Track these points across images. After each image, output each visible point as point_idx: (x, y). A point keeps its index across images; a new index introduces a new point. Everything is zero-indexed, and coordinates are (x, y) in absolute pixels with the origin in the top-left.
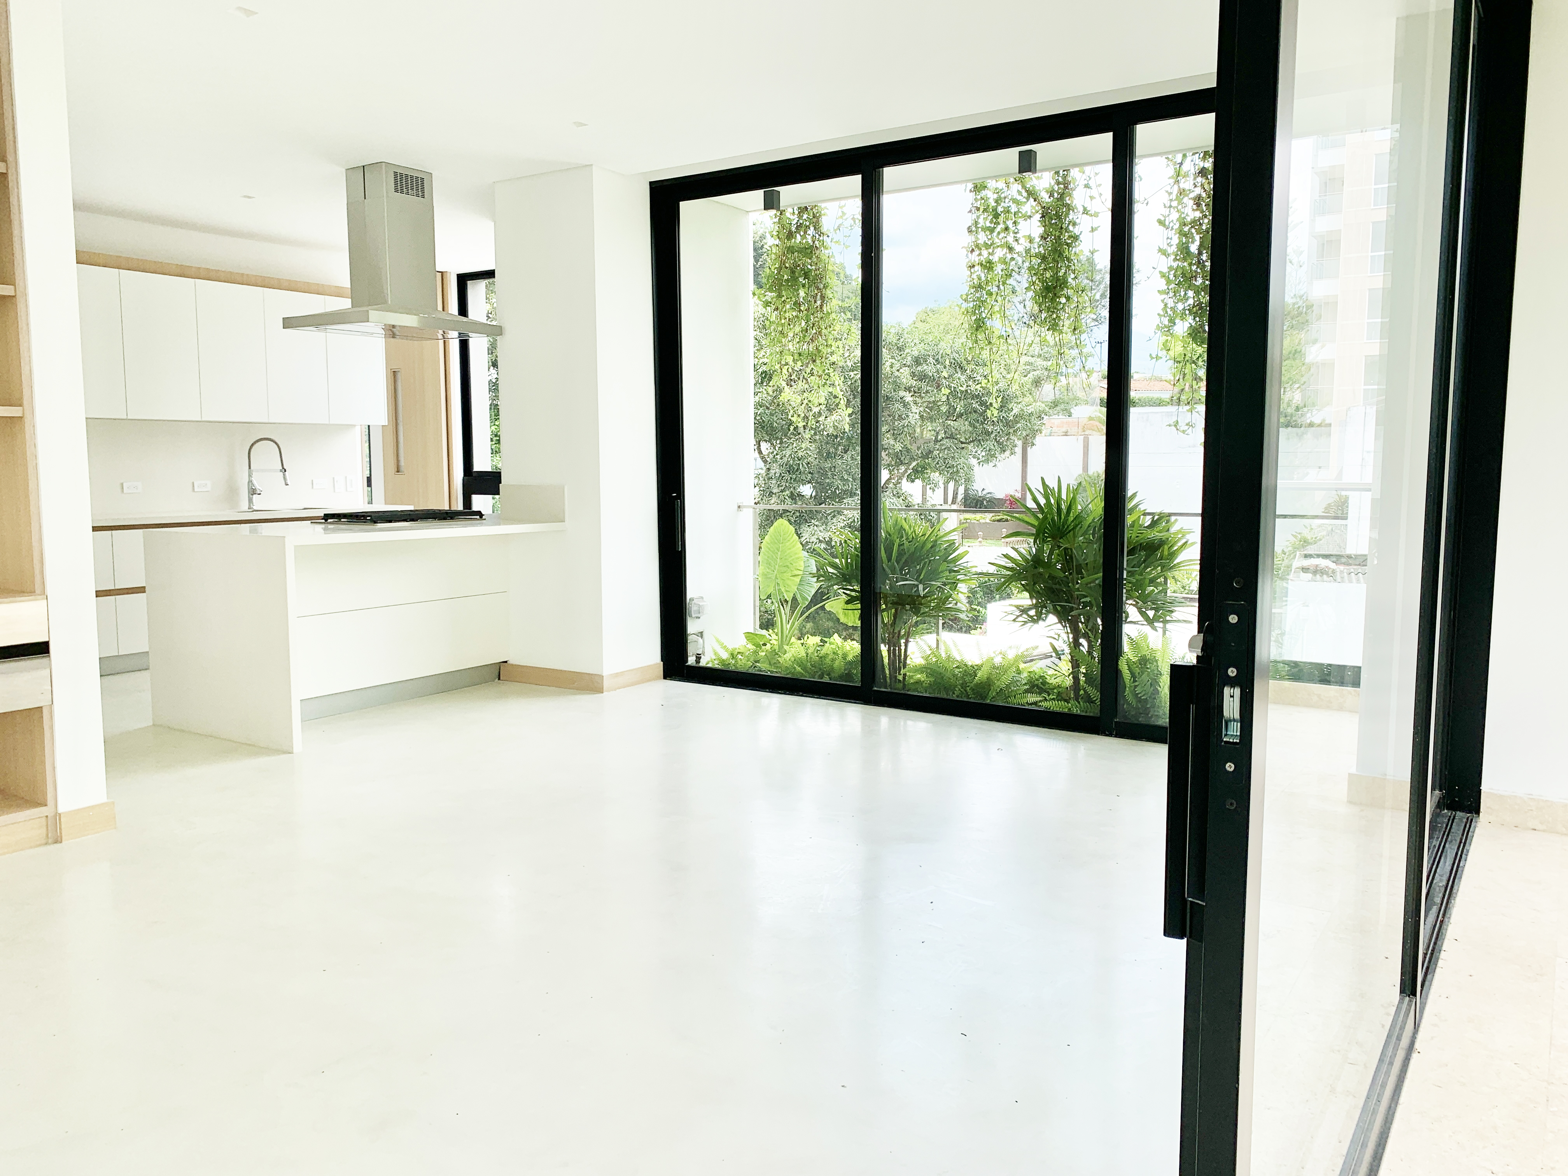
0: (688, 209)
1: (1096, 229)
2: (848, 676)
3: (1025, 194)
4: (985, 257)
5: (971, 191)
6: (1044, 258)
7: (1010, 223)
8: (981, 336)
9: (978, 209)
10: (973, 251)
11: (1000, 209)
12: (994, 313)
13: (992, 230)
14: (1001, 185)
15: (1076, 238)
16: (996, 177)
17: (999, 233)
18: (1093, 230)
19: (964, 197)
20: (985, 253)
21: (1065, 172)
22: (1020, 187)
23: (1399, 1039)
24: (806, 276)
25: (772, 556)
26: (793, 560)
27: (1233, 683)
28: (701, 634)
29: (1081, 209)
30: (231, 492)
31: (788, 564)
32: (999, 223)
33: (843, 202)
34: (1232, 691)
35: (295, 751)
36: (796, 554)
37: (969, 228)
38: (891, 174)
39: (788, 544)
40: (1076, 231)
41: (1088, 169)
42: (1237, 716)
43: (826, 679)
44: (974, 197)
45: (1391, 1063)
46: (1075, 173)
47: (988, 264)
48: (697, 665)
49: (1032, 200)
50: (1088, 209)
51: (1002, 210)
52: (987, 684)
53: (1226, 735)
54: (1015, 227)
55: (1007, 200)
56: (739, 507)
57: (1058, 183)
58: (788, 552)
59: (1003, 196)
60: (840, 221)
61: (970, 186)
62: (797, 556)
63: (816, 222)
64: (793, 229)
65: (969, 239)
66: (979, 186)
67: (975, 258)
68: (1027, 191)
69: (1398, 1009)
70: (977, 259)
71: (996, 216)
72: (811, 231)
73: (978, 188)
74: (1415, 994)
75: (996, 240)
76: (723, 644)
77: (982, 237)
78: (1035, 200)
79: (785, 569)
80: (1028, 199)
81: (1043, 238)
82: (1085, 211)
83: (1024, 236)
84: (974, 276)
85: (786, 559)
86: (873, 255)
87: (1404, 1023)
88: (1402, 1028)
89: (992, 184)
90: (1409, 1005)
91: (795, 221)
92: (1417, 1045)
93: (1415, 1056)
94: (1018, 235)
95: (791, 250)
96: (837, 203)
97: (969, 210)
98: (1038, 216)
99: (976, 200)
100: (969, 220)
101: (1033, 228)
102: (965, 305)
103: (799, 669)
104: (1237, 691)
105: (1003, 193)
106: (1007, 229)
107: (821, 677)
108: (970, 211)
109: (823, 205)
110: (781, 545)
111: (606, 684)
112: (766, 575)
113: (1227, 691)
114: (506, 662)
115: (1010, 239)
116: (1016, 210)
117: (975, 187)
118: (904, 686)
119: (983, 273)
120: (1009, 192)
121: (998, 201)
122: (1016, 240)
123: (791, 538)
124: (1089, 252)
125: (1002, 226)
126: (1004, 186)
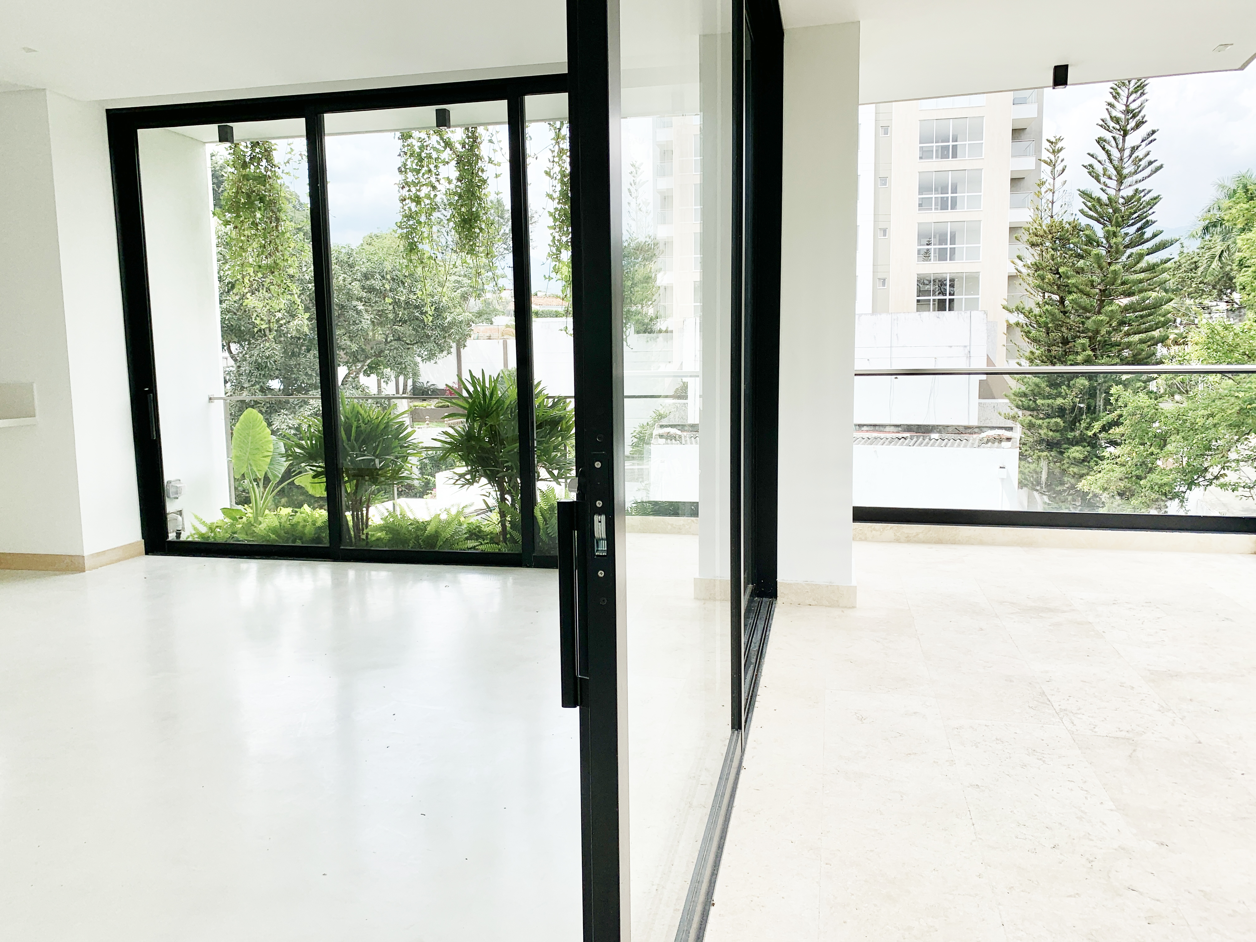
0: (146, 136)
1: (499, 175)
2: (318, 539)
3: (443, 144)
4: (414, 192)
5: (399, 139)
6: (460, 196)
7: (432, 167)
8: (414, 257)
9: (406, 154)
10: (403, 187)
11: (423, 155)
12: (424, 238)
13: (418, 172)
14: (423, 135)
15: (484, 182)
16: (419, 129)
17: (423, 174)
18: (497, 176)
20: (413, 189)
21: (473, 129)
22: (438, 138)
23: (731, 762)
24: (262, 200)
25: (243, 441)
26: (263, 443)
27: (600, 512)
28: (180, 513)
29: (487, 159)
31: (259, 447)
32: (423, 166)
33: (290, 140)
34: (600, 518)
36: (265, 438)
37: (399, 168)
38: (331, 120)
39: (258, 429)
40: (484, 176)
41: (490, 127)
42: (604, 536)
43: (299, 543)
44: (402, 144)
45: (728, 777)
46: (480, 130)
47: (416, 199)
48: (178, 540)
49: (448, 149)
50: (492, 159)
51: (425, 155)
52: (435, 536)
53: (597, 550)
54: (436, 171)
55: (429, 148)
56: (210, 399)
57: (468, 137)
58: (258, 437)
59: (425, 144)
60: (289, 156)
61: (398, 134)
62: (266, 440)
63: (267, 155)
64: (247, 160)
65: (400, 178)
66: (405, 135)
67: (405, 192)
68: (444, 142)
69: (730, 740)
70: (407, 194)
71: (421, 160)
72: (264, 163)
73: (406, 136)
74: (741, 728)
75: (422, 180)
76: (202, 519)
77: (411, 177)
78: (451, 150)
79: (256, 451)
80: (445, 148)
81: (459, 180)
82: (490, 161)
83: (444, 178)
84: (406, 208)
85: (256, 443)
86: (319, 185)
87: (735, 749)
88: (733, 754)
89: (416, 134)
90: (737, 734)
91: (249, 154)
92: (744, 765)
93: (743, 771)
94: (439, 177)
95: (246, 177)
96: (286, 140)
97: (398, 154)
98: (454, 163)
99: (404, 146)
100: (399, 162)
101: (451, 171)
102: (399, 231)
103: (273, 536)
104: (603, 518)
105: (425, 142)
106: (430, 171)
107: (294, 541)
108: (400, 155)
109: (273, 142)
110: (251, 430)
111: (87, 564)
112: (239, 457)
113: (596, 518)
115: (433, 179)
116: (437, 156)
117: (403, 135)
118: (367, 543)
119: (413, 205)
120: (430, 142)
121: (422, 148)
122: (438, 181)
123: (261, 426)
124: (496, 193)
125: (425, 168)
126: (426, 136)
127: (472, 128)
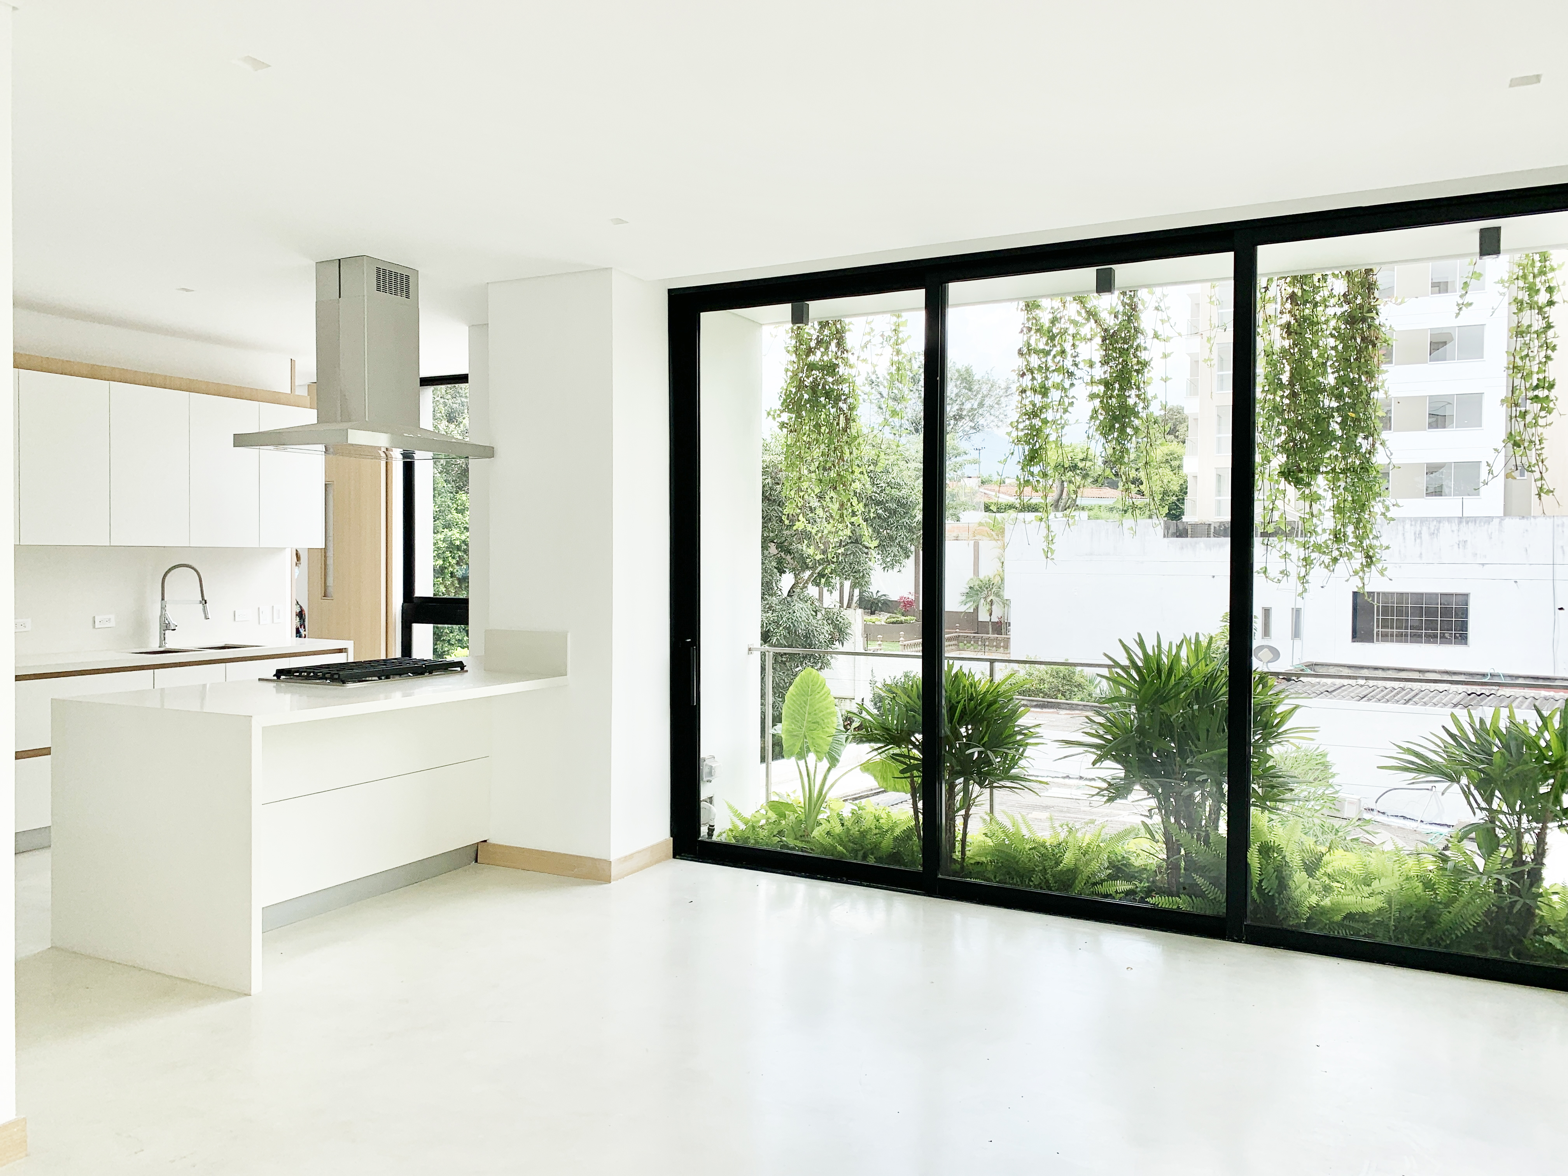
0: (710, 321)
1: (1169, 355)
3: (1084, 314)
4: (1040, 381)
5: (1022, 310)
6: (1107, 384)
7: (1068, 346)
8: (1036, 469)
9: (1030, 329)
10: (1023, 375)
11: (1055, 331)
12: (1048, 442)
13: (1048, 353)
14: (1057, 303)
15: (1145, 364)
16: (1052, 296)
17: (1055, 357)
18: (1165, 356)
19: (1016, 315)
20: (1039, 377)
21: (1132, 293)
22: (1078, 307)
24: (827, 395)
25: (799, 711)
26: (823, 715)
28: (711, 800)
29: (1151, 334)
30: (140, 627)
31: (818, 720)
32: (1054, 346)
33: (870, 318)
35: (253, 993)
36: (827, 708)
37: (1020, 350)
39: (817, 696)
40: (1144, 356)
41: (1158, 290)
44: (1026, 317)
46: (1143, 293)
47: (1043, 390)
48: (709, 840)
49: (1092, 321)
50: (1159, 333)
51: (1058, 331)
52: (1073, 873)
54: (1073, 351)
55: (1063, 320)
56: (750, 649)
57: (1124, 304)
58: (817, 706)
59: (1058, 316)
60: (867, 338)
61: (1022, 304)
62: (828, 711)
63: (839, 337)
64: (813, 344)
65: (1020, 363)
66: (1030, 305)
67: (1027, 381)
68: (1087, 312)
70: (1029, 384)
71: (1052, 338)
72: (833, 347)
73: (1031, 306)
75: (1050, 363)
76: (737, 811)
77: (1035, 361)
78: (1096, 322)
79: (815, 726)
80: (1088, 320)
81: (1105, 363)
82: (1156, 336)
83: (1084, 361)
84: (1026, 402)
85: (815, 714)
89: (1045, 303)
91: (814, 337)
94: (1077, 359)
95: (811, 367)
96: (864, 318)
97: (1020, 330)
98: (1098, 340)
99: (1028, 320)
100: (1019, 341)
101: (1093, 350)
102: (1014, 434)
105: (1060, 312)
106: (1063, 352)
108: (1022, 331)
109: (847, 320)
110: (809, 698)
111: (614, 871)
112: (790, 732)
114: (485, 841)
115: (1068, 363)
116: (1075, 332)
117: (1027, 306)
119: (1038, 399)
120: (1065, 312)
121: (1054, 321)
122: (1076, 365)
123: (823, 692)
124: (1162, 379)
125: (1058, 348)
126: (1060, 305)
127: (1131, 291)
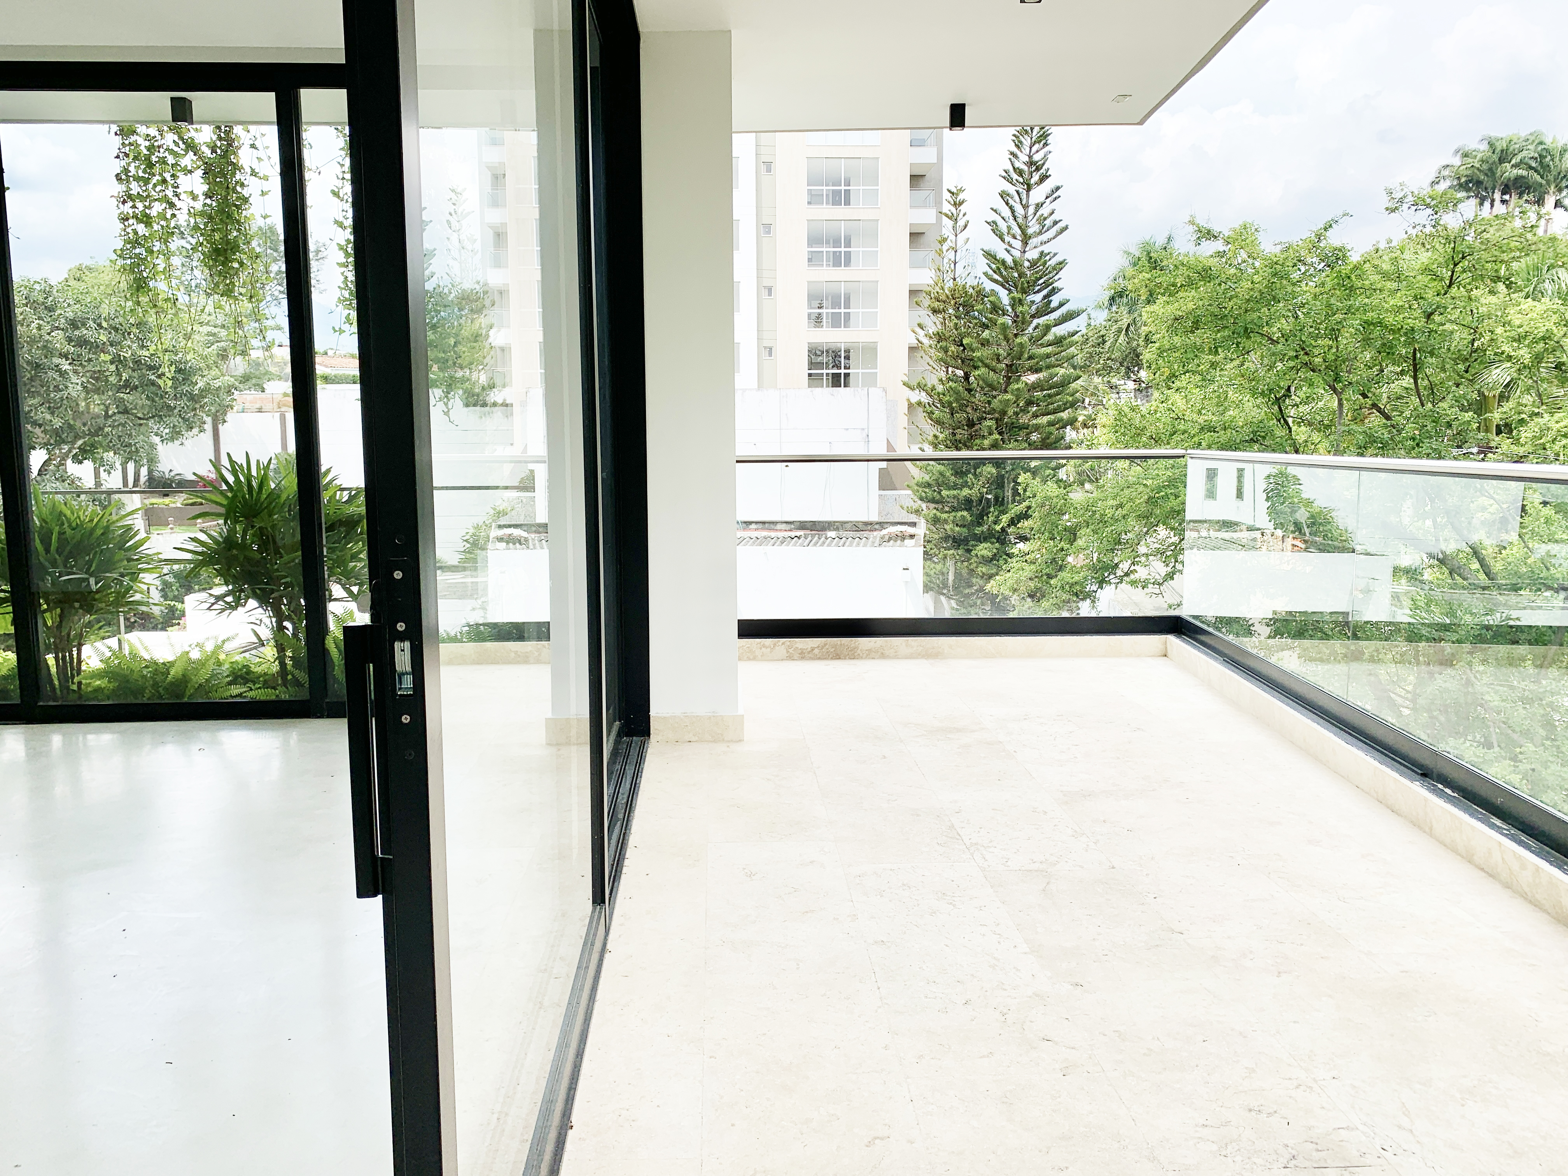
1: (266, 193)
2: (3, 694)
3: (182, 146)
4: (140, 210)
5: (116, 134)
6: (210, 217)
7: (167, 176)
8: (144, 299)
9: (127, 155)
10: (124, 202)
11: (154, 159)
12: (157, 273)
13: (146, 181)
14: (153, 131)
15: (246, 200)
16: (147, 123)
17: (155, 186)
18: (263, 194)
20: (140, 206)
21: (227, 128)
22: (176, 138)
23: (592, 945)
27: (402, 637)
29: (249, 170)
32: (154, 174)
34: (402, 645)
37: (117, 175)
40: (245, 192)
41: (252, 128)
42: (409, 669)
44: (121, 142)
45: (587, 967)
46: (238, 130)
47: (145, 219)
49: (191, 153)
50: (256, 171)
51: (157, 159)
52: (183, 681)
53: (400, 689)
54: (173, 181)
55: (162, 150)
57: (220, 138)
59: (156, 144)
61: (114, 128)
65: (120, 188)
66: (126, 129)
67: (127, 208)
68: (184, 143)
69: (592, 917)
70: (131, 211)
71: (151, 165)
73: (125, 132)
74: (604, 903)
75: (153, 193)
77: (135, 188)
78: (195, 155)
80: (187, 151)
81: (207, 195)
82: (254, 173)
83: (186, 192)
84: (129, 230)
87: (597, 928)
88: (595, 935)
89: (142, 129)
90: (600, 913)
92: (609, 946)
93: (607, 956)
94: (178, 190)
97: (116, 155)
98: (200, 172)
99: (123, 144)
100: (117, 166)
102: (120, 262)
104: (407, 645)
105: (156, 141)
106: (164, 181)
108: (118, 157)
113: (397, 645)
115: (169, 193)
116: (174, 162)
117: (122, 130)
118: (80, 697)
119: (141, 229)
120: (163, 141)
121: (151, 149)
122: (177, 195)
124: (262, 216)
125: (158, 177)
126: (157, 133)
127: (226, 127)
